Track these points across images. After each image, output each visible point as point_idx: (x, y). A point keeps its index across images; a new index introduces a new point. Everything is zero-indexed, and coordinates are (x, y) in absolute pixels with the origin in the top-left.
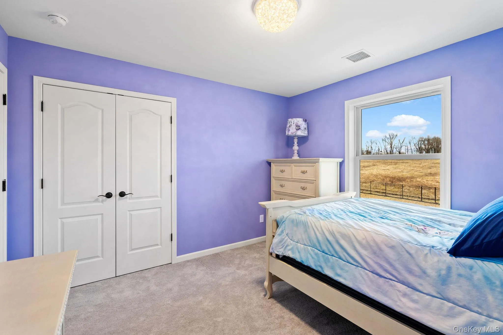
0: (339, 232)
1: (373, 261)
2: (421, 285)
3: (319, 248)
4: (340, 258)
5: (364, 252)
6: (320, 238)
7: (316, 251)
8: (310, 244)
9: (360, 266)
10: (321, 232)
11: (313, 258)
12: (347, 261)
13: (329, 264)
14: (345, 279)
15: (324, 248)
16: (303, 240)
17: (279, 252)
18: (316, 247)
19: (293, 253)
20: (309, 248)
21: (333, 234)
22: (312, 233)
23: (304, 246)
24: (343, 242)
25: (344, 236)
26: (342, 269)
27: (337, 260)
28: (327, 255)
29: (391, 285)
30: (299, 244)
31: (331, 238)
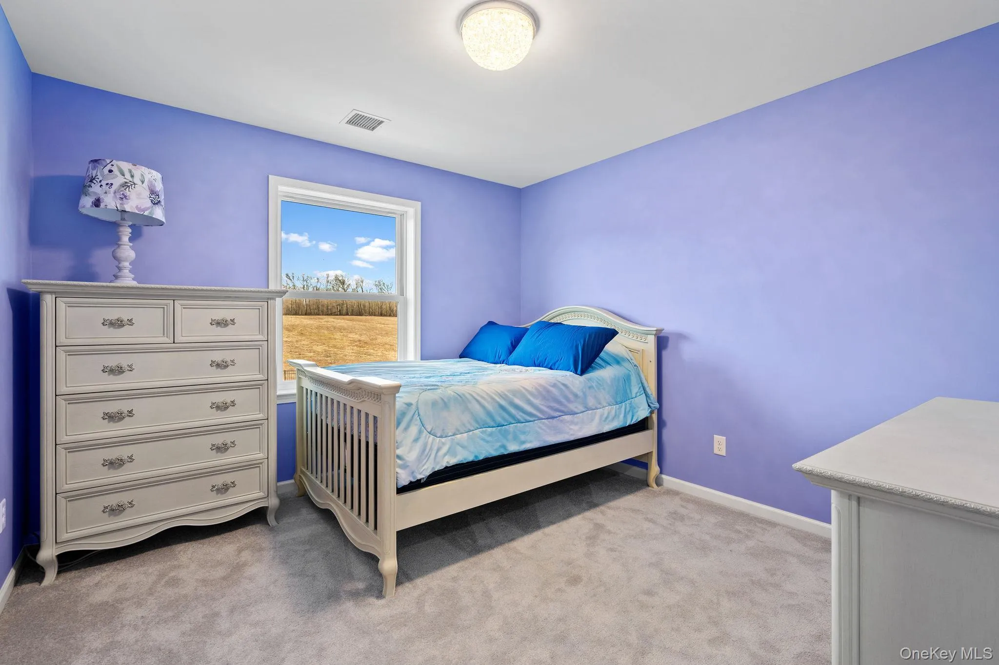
0: (509, 391)
1: (546, 406)
2: (576, 407)
3: (492, 424)
4: (519, 422)
5: (537, 402)
6: (490, 407)
7: (489, 429)
8: (477, 426)
9: (536, 419)
10: (489, 399)
11: (487, 442)
12: (525, 421)
13: (510, 437)
14: (531, 442)
15: (499, 419)
16: (464, 425)
17: (424, 473)
18: (487, 424)
19: (454, 455)
20: (477, 431)
21: (504, 396)
22: (477, 407)
23: (468, 434)
24: (517, 401)
25: (515, 393)
26: (524, 433)
27: (516, 426)
28: (504, 427)
29: (562, 421)
30: (459, 436)
31: (503, 403)
